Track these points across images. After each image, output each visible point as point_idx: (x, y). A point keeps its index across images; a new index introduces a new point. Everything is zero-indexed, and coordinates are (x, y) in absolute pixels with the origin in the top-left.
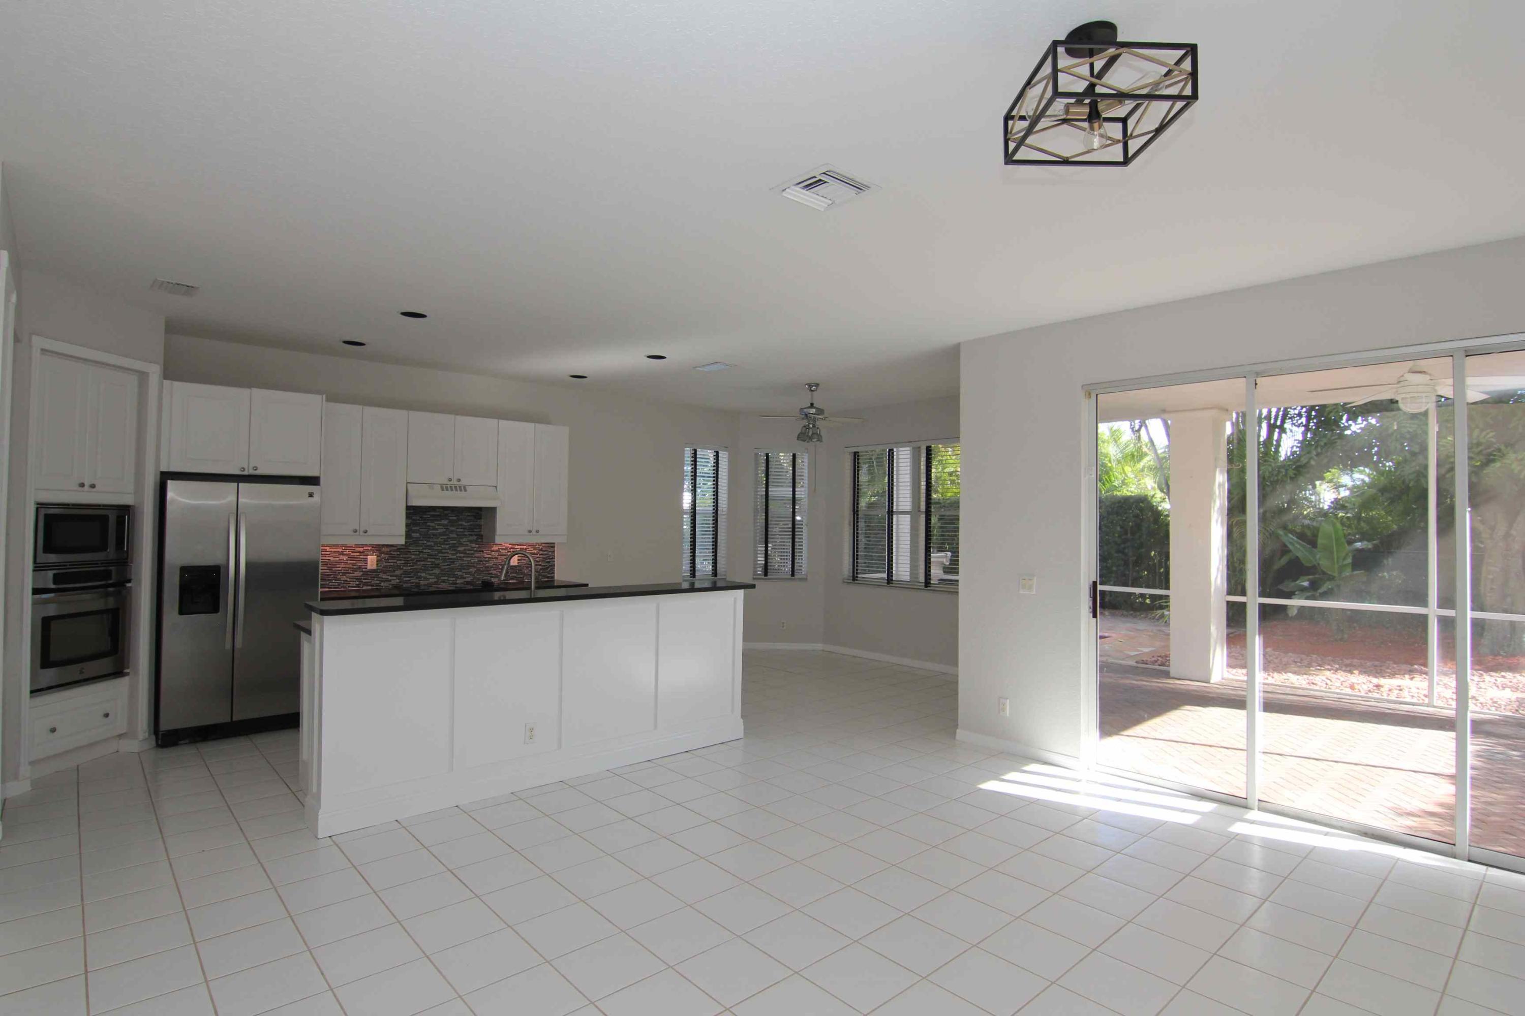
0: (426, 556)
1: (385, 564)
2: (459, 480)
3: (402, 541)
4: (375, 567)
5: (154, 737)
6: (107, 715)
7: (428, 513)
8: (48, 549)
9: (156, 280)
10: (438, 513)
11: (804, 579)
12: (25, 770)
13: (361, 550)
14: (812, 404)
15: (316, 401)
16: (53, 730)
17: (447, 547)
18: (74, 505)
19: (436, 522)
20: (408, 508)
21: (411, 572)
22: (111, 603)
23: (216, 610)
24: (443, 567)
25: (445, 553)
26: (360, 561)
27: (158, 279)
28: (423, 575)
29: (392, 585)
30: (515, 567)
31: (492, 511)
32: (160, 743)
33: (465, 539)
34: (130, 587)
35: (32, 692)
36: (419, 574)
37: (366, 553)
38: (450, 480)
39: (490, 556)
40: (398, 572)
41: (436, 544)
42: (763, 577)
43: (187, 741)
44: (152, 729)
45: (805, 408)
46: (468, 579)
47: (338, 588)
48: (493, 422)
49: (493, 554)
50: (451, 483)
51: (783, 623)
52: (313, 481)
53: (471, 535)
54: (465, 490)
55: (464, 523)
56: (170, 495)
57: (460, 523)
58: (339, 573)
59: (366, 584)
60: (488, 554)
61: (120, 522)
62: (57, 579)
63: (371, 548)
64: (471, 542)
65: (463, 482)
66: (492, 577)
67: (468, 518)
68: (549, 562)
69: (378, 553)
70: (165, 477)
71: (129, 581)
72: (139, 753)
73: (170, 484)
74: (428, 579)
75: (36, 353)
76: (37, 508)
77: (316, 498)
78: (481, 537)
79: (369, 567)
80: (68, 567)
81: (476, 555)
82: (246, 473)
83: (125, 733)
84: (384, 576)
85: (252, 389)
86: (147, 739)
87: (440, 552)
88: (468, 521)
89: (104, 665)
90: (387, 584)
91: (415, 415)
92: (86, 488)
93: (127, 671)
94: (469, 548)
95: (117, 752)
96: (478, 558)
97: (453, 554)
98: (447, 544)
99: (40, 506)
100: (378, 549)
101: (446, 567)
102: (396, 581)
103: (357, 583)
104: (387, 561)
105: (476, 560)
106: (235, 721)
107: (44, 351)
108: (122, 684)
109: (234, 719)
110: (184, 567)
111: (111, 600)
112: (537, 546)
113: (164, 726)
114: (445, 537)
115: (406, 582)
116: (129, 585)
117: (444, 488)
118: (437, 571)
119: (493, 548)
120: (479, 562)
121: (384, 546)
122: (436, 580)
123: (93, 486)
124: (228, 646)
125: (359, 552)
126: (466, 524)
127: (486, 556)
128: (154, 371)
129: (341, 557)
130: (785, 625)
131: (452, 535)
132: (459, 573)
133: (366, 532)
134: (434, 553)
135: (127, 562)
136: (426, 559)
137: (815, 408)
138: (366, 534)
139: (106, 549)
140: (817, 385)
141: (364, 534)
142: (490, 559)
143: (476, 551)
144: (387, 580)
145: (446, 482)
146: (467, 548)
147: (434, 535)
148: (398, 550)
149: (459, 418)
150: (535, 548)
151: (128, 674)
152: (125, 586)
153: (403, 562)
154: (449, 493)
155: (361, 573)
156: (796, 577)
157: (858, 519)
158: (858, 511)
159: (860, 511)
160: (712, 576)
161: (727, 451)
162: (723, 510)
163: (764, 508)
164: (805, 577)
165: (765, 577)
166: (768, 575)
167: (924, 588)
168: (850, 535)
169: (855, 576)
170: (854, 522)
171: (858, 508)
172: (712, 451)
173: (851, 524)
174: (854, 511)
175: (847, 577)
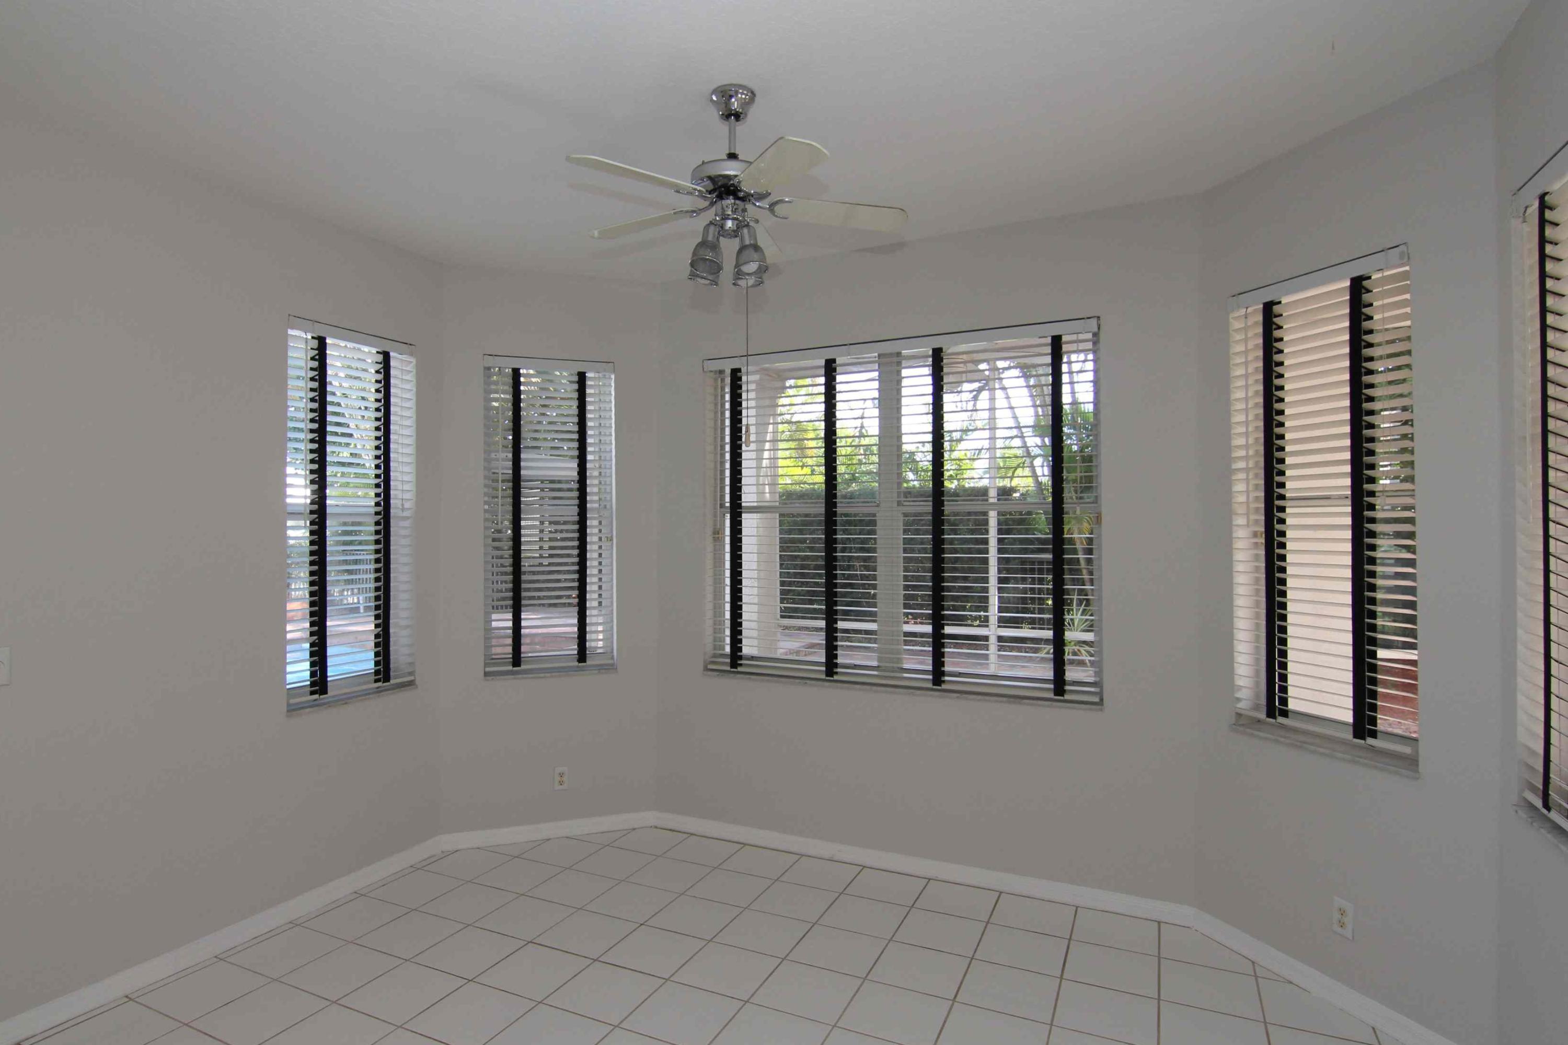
11: (609, 668)
42: (510, 668)
51: (561, 775)
130: (565, 779)
156: (589, 662)
157: (740, 523)
158: (740, 506)
159: (743, 504)
160: (376, 681)
161: (411, 354)
162: (403, 505)
163: (510, 500)
164: (610, 662)
165: (515, 669)
166: (522, 664)
167: (930, 685)
168: (719, 562)
169: (736, 656)
170: (728, 531)
171: (740, 497)
172: (374, 351)
173: (720, 536)
174: (728, 505)
175: (715, 656)
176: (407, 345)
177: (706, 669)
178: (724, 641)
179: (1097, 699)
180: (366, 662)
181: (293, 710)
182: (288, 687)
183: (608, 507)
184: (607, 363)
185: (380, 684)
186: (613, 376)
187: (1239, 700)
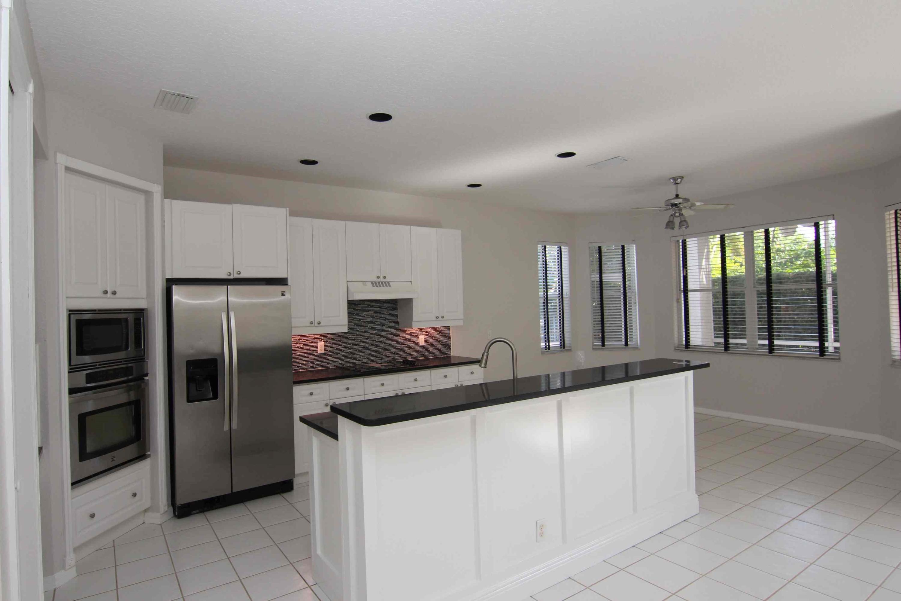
0: (359, 340)
1: (330, 349)
2: (385, 277)
3: (345, 330)
4: (323, 352)
5: (171, 508)
6: (135, 495)
7: (359, 306)
8: (81, 352)
9: (161, 90)
10: (367, 306)
11: (636, 349)
12: (71, 559)
13: (313, 338)
14: (677, 196)
15: (281, 213)
16: (92, 516)
17: (374, 332)
18: (99, 310)
19: (365, 313)
20: (348, 301)
21: (350, 354)
22: (133, 396)
23: (215, 397)
24: (371, 349)
25: (372, 338)
26: (313, 347)
27: (162, 89)
28: (358, 356)
29: (336, 365)
30: (423, 346)
31: (408, 302)
32: (176, 514)
33: (386, 326)
34: (148, 380)
35: (73, 484)
36: (355, 356)
37: (316, 340)
38: (378, 277)
39: (404, 338)
40: (340, 355)
41: (366, 331)
42: (601, 347)
43: (197, 511)
44: (170, 503)
45: (672, 199)
46: (391, 358)
47: (298, 370)
48: (406, 228)
49: (407, 337)
50: (379, 280)
52: (282, 282)
53: (390, 322)
54: (390, 286)
55: (385, 313)
56: (176, 298)
57: (382, 312)
58: (298, 358)
59: (317, 366)
60: (403, 337)
61: (137, 322)
62: (90, 378)
63: (319, 336)
64: (391, 327)
65: (387, 279)
66: (407, 355)
67: (388, 309)
68: (447, 342)
69: (325, 340)
70: (170, 283)
71: (147, 375)
72: (161, 525)
73: (175, 289)
74: (362, 359)
75: (61, 173)
76: (69, 315)
77: (287, 296)
78: (397, 323)
79: (319, 352)
80: (98, 366)
81: (395, 338)
82: (231, 277)
83: (149, 508)
84: (330, 359)
85: (233, 204)
86: (167, 511)
87: (369, 337)
88: (388, 311)
89: (129, 451)
90: (333, 365)
91: (350, 224)
92: (109, 295)
93: (149, 453)
94: (390, 332)
95: (144, 523)
96: (397, 340)
97: (378, 339)
98: (374, 331)
99: (71, 312)
100: (325, 337)
101: (374, 349)
102: (339, 362)
103: (311, 365)
104: (331, 346)
105: (395, 343)
106: (235, 492)
107: (67, 169)
108: (144, 466)
109: (234, 491)
110: (188, 360)
111: (132, 393)
112: (438, 329)
113: (181, 500)
114: (373, 325)
115: (346, 363)
116: (146, 378)
117: (374, 284)
118: (367, 353)
119: (407, 332)
120: (398, 343)
121: (329, 334)
122: (367, 360)
123: (114, 293)
124: (226, 428)
125: (311, 339)
126: (387, 314)
127: (402, 338)
128: (157, 190)
129: (298, 345)
131: (377, 323)
132: (384, 354)
133: (319, 323)
134: (365, 338)
135: (144, 359)
136: (359, 344)
137: (680, 198)
138: (319, 325)
139: (127, 348)
140: (682, 178)
141: (318, 325)
142: (405, 341)
143: (394, 336)
144: (333, 362)
145: (376, 279)
146: (387, 333)
147: (364, 323)
148: (340, 336)
149: (382, 226)
150: (436, 331)
151: (149, 456)
152: (144, 379)
153: (343, 346)
154: (378, 288)
155: (314, 357)
156: (629, 346)
157: (687, 296)
158: (687, 290)
159: (689, 289)
160: (561, 348)
161: (567, 246)
162: (566, 294)
163: (599, 291)
164: (637, 346)
165: (603, 347)
166: (605, 346)
167: (768, 354)
168: (679, 310)
169: (687, 345)
170: (683, 299)
171: (687, 287)
172: (557, 247)
173: (679, 301)
174: (682, 289)
175: (679, 345)
176: (566, 244)
177: (675, 350)
178: (682, 339)
179: (837, 358)
180: (557, 344)
181: (543, 353)
182: (542, 347)
183: (634, 292)
184: (633, 241)
185: (562, 349)
186: (635, 245)
187: (894, 356)
